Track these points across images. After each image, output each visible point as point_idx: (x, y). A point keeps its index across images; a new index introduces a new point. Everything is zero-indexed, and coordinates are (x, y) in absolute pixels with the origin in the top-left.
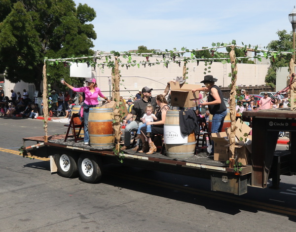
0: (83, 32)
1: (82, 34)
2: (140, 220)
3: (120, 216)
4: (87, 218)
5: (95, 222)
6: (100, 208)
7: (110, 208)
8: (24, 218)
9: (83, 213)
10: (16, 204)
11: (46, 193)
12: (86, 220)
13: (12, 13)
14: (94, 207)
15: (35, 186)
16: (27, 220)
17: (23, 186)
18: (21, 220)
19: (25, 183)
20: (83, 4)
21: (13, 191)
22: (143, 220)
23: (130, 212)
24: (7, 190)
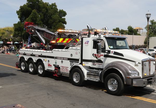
0: (61, 21)
1: (60, 22)
2: (69, 96)
4: (50, 95)
10: (25, 89)
11: (37, 86)
13: (31, 14)
14: (53, 91)
19: (30, 82)
20: (61, 10)
24: (23, 84)
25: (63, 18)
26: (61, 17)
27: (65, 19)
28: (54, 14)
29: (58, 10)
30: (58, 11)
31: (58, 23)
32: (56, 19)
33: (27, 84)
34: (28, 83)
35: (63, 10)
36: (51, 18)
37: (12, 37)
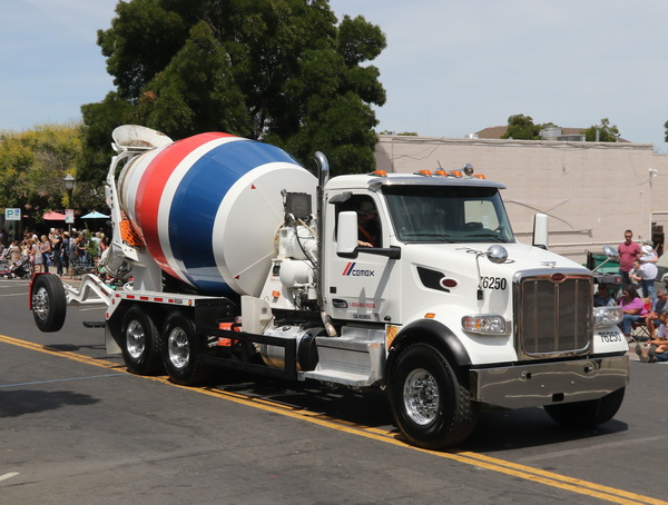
0: (352, 87)
1: (350, 93)
10: (153, 488)
11: (220, 470)
13: (186, 49)
15: (199, 454)
17: (175, 453)
19: (179, 447)
20: (352, 18)
21: (152, 463)
25: (364, 64)
26: (355, 61)
27: (374, 72)
28: (310, 45)
29: (335, 21)
30: (337, 25)
31: (333, 96)
32: (326, 74)
33: (163, 455)
34: (168, 455)
35: (367, 21)
36: (295, 69)
37: (69, 186)
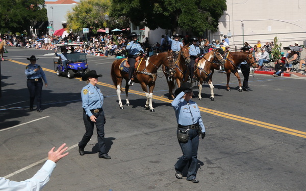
2: (266, 169)
3: (246, 163)
4: (213, 164)
5: (220, 167)
6: (227, 153)
7: (236, 154)
8: (154, 160)
9: (209, 158)
10: (148, 146)
12: (211, 166)
14: (221, 153)
16: (157, 162)
17: (156, 129)
18: (152, 162)
19: (157, 126)
21: (147, 134)
22: (270, 169)
23: (256, 159)
24: (141, 132)
33: (151, 130)
